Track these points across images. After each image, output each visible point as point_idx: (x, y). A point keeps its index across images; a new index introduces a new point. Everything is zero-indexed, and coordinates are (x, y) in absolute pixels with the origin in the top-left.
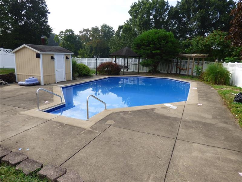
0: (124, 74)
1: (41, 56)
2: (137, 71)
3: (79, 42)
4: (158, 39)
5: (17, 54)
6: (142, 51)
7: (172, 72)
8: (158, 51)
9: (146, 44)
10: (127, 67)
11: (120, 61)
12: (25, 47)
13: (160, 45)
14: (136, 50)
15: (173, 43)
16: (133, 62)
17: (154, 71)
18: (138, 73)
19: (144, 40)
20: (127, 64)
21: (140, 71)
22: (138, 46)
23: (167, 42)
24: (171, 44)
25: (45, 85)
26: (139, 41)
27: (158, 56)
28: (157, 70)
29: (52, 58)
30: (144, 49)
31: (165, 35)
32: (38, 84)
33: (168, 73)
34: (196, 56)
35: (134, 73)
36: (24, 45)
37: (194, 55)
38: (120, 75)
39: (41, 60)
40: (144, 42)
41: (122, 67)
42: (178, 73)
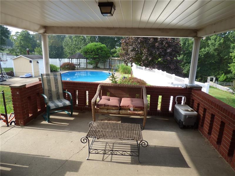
0: (78, 70)
1: (32, 62)
2: (86, 67)
3: (34, 41)
4: (96, 49)
5: (15, 60)
6: (88, 56)
7: (107, 68)
8: (97, 56)
9: (90, 52)
10: (79, 65)
11: (74, 61)
12: (21, 57)
13: (98, 52)
14: (84, 55)
15: (105, 52)
16: (83, 62)
17: (96, 67)
18: (87, 68)
19: (89, 49)
20: (80, 63)
21: (88, 67)
22: (86, 52)
23: (102, 51)
24: (104, 52)
25: (35, 77)
26: (86, 50)
27: (98, 59)
28: (98, 66)
29: (38, 62)
30: (89, 55)
31: (101, 47)
32: (31, 77)
33: (104, 68)
34: (117, 59)
35: (84, 69)
36: (21, 56)
37: (117, 58)
38: (75, 70)
39: (32, 64)
40: (89, 50)
41: (76, 65)
42: (110, 68)
